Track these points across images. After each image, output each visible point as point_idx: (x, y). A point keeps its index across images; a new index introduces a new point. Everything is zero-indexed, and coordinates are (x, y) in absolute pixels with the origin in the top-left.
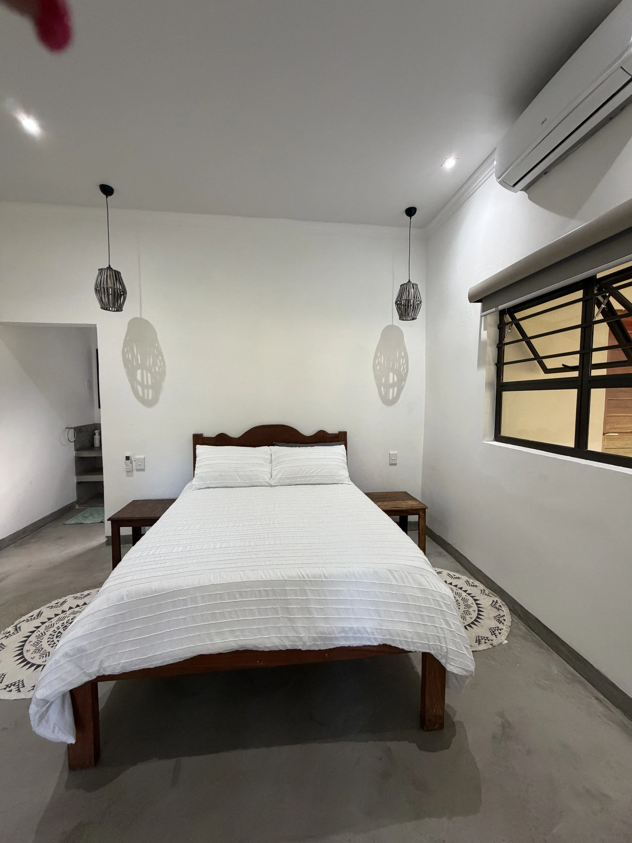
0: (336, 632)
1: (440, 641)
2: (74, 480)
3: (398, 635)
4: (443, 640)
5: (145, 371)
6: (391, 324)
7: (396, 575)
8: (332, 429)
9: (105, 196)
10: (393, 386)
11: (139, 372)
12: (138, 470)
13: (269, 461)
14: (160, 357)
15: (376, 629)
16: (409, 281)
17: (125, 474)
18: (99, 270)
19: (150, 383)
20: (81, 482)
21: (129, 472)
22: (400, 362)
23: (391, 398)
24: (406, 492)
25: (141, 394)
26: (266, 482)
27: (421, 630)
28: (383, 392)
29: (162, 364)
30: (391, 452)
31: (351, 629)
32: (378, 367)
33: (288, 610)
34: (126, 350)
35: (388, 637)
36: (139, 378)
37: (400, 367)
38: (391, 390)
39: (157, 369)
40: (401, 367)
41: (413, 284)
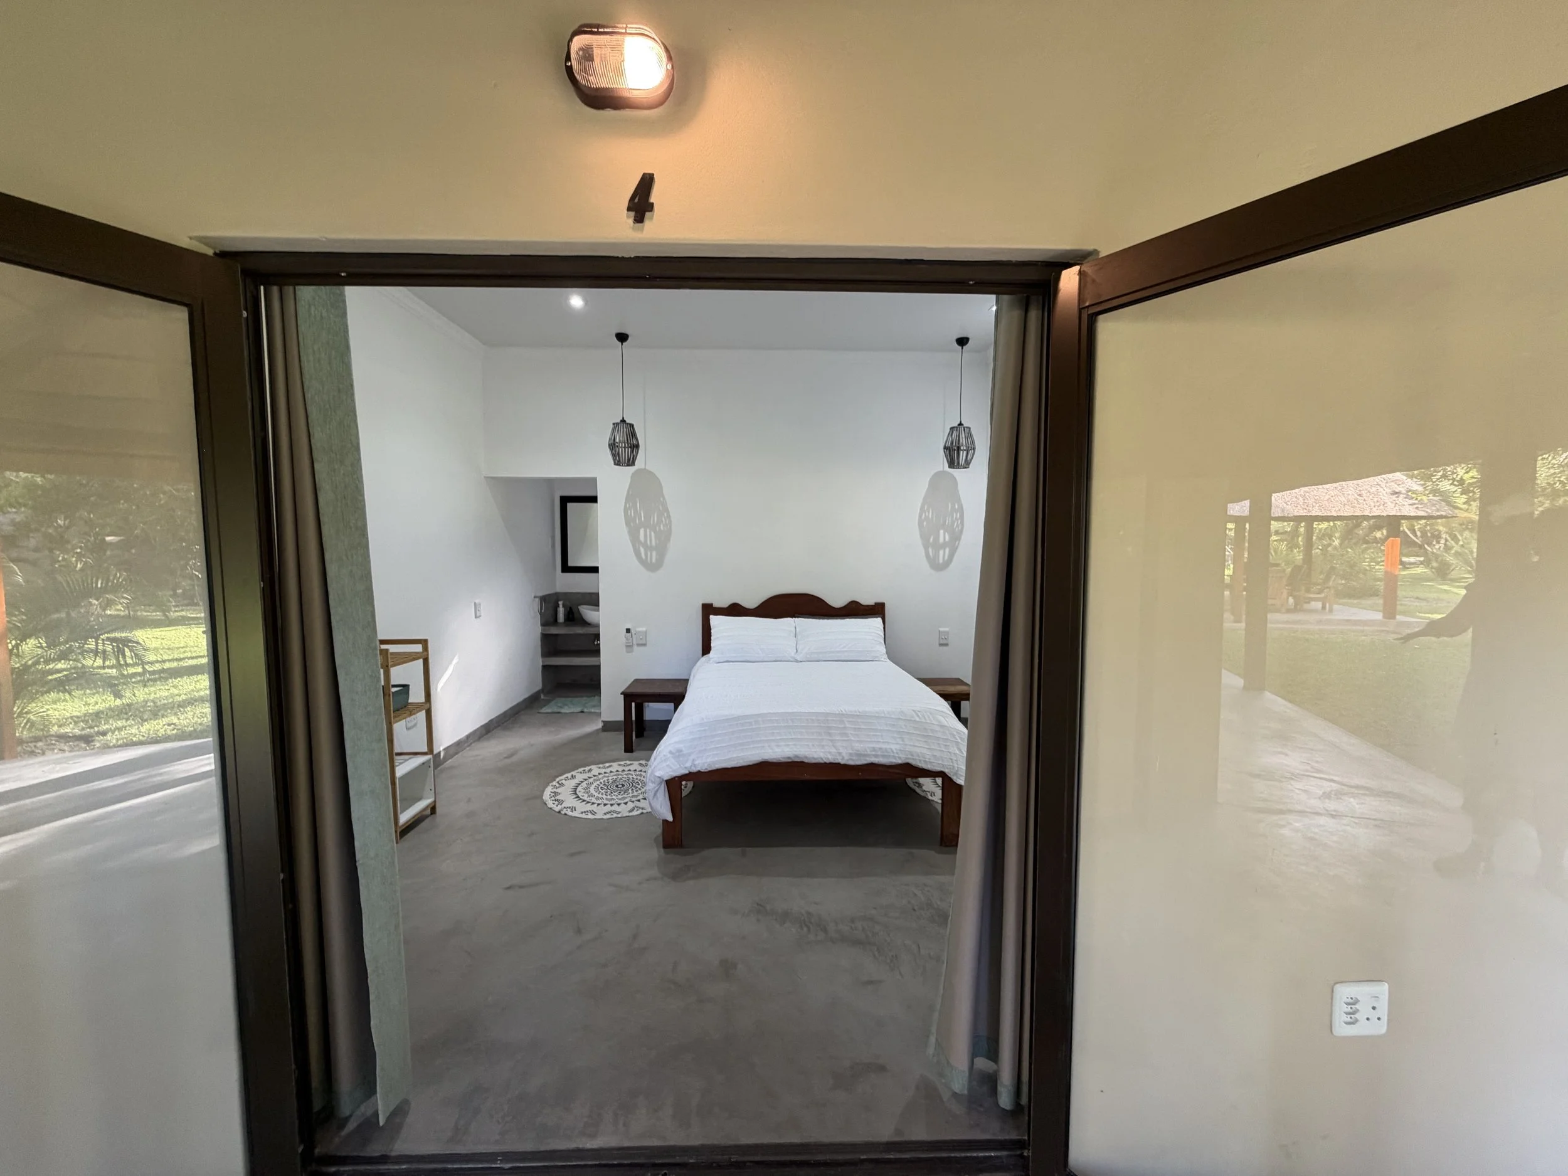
0: (868, 750)
1: (953, 762)
2: (540, 662)
3: (918, 756)
4: (954, 762)
5: (648, 531)
6: (941, 469)
7: (919, 714)
8: (867, 600)
9: (620, 343)
10: (943, 546)
11: (642, 531)
12: (638, 645)
13: (793, 635)
14: (665, 514)
15: (901, 750)
16: (960, 424)
17: (625, 649)
18: (614, 424)
19: (653, 543)
20: (546, 666)
21: (629, 647)
22: (953, 517)
23: (941, 561)
24: (959, 679)
25: (643, 556)
26: (792, 657)
27: (938, 754)
28: (931, 554)
29: (667, 522)
30: (941, 629)
31: (880, 749)
32: (925, 523)
33: (830, 734)
34: (628, 506)
35: (910, 756)
36: (642, 538)
37: (953, 523)
38: (941, 552)
39: (662, 528)
40: (955, 522)
41: (964, 428)
